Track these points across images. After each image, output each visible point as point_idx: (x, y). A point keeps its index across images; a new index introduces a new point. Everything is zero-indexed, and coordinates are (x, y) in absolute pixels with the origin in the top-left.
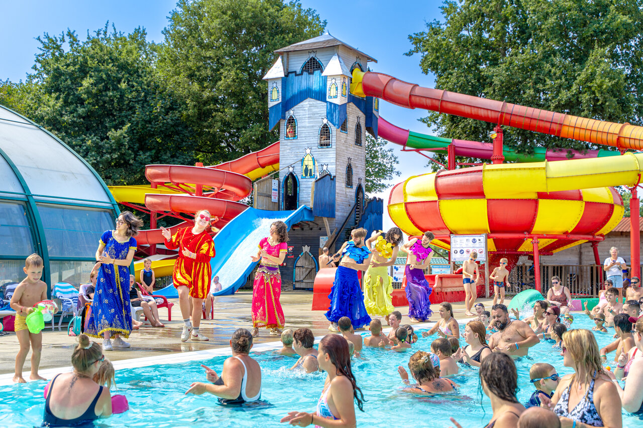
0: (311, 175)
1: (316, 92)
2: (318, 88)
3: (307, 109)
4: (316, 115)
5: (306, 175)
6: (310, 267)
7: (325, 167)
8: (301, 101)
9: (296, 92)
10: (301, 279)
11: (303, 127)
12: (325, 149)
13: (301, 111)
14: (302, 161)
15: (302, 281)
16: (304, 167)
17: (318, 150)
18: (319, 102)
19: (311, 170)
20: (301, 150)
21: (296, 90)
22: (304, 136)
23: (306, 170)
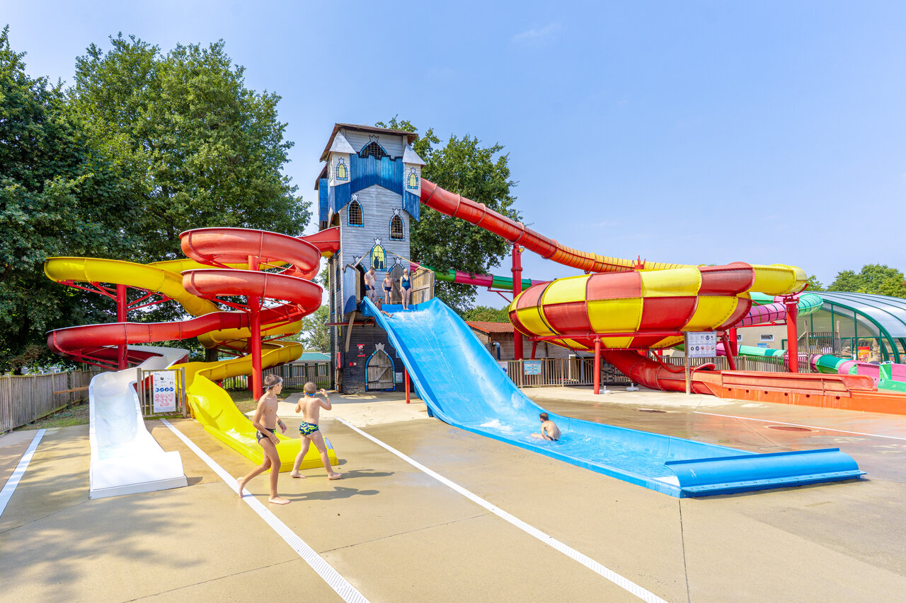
0: (382, 267)
1: (385, 180)
2: (387, 176)
3: (374, 196)
4: (386, 205)
5: (377, 267)
6: (386, 366)
7: (398, 261)
8: (367, 186)
9: (361, 176)
10: (376, 379)
11: (370, 215)
12: (397, 242)
13: (368, 198)
14: (371, 252)
15: (377, 382)
16: (374, 259)
17: (390, 242)
18: (389, 191)
19: (382, 262)
20: (369, 240)
21: (361, 173)
22: (372, 224)
23: (376, 262)
